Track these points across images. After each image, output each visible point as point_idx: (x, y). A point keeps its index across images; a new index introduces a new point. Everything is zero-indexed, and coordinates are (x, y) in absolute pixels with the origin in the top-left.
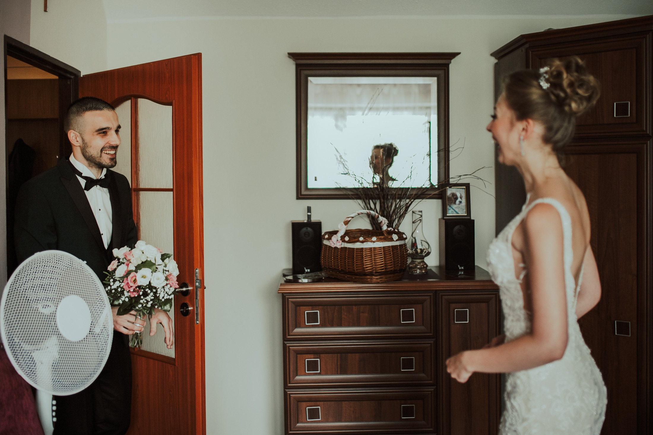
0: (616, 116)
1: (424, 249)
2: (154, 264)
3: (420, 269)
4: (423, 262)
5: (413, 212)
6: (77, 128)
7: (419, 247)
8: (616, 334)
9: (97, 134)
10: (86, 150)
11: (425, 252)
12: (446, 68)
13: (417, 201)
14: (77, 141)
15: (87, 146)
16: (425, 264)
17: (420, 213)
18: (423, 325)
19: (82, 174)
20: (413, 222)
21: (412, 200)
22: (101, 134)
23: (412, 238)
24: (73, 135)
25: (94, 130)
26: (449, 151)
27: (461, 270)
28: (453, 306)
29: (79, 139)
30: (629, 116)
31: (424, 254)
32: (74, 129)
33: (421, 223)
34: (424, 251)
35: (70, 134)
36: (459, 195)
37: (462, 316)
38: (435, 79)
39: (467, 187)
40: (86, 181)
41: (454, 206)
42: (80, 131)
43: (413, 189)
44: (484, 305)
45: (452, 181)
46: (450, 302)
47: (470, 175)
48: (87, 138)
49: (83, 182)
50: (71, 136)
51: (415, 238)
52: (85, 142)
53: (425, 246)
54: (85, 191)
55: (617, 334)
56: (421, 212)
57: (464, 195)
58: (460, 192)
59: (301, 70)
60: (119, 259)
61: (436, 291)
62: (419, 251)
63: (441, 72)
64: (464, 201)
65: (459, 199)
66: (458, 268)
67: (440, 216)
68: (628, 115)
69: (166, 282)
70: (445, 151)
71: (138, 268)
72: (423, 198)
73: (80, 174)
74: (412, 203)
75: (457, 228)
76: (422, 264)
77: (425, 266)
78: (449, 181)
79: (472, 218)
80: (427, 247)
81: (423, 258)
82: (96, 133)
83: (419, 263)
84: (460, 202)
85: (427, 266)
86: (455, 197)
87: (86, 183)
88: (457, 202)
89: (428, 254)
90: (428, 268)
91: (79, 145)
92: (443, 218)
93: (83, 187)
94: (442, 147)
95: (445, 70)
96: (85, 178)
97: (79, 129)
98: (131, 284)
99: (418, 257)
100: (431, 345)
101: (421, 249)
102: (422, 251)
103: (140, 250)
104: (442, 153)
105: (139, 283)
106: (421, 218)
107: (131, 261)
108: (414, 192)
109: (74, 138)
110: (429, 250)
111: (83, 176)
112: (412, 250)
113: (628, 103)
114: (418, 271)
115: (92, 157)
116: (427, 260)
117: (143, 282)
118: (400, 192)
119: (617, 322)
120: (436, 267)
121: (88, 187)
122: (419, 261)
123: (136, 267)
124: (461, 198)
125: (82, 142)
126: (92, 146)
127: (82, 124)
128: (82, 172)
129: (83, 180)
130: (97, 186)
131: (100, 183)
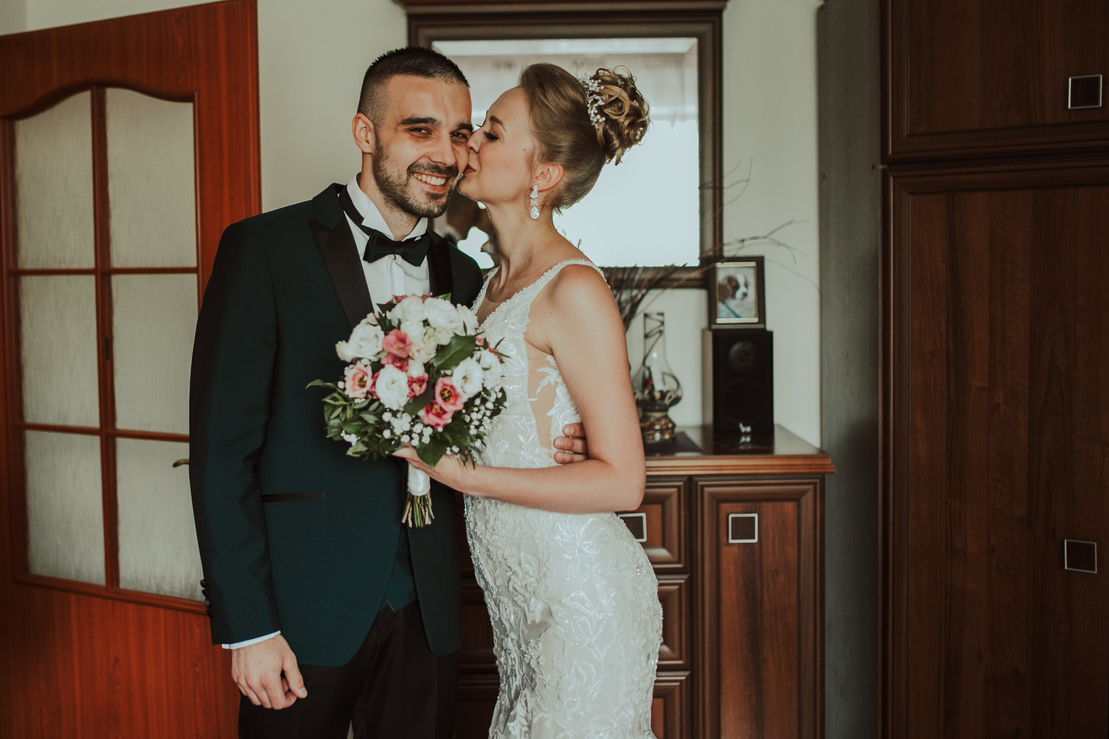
0: (1071, 106)
1: (668, 392)
3: (662, 431)
4: (666, 417)
5: (646, 316)
6: (370, 111)
7: (658, 386)
8: (1066, 568)
9: (406, 130)
10: (382, 162)
11: (670, 397)
12: (716, 19)
13: (654, 293)
14: (367, 142)
15: (384, 156)
16: (671, 421)
17: (660, 318)
18: (664, 546)
19: (363, 219)
20: (646, 336)
21: (644, 291)
23: (643, 368)
24: (361, 126)
25: (400, 120)
26: (721, 189)
27: (746, 434)
28: (725, 507)
29: (371, 137)
30: (1101, 105)
31: (667, 401)
32: (366, 113)
33: (661, 339)
34: (669, 395)
36: (741, 280)
37: (744, 528)
38: (694, 41)
39: (760, 262)
40: (369, 239)
41: (732, 303)
42: (375, 118)
43: (646, 269)
44: (789, 506)
45: (728, 252)
46: (719, 500)
47: (765, 237)
48: (385, 137)
49: (361, 241)
50: (358, 128)
51: (649, 369)
52: (380, 145)
53: (671, 385)
54: (364, 264)
55: (1068, 567)
56: (662, 314)
57: (752, 281)
58: (744, 274)
59: (418, 27)
61: (690, 477)
62: (657, 395)
63: (705, 28)
64: (752, 292)
65: (742, 289)
66: (739, 430)
67: (704, 323)
68: (1098, 103)
70: (714, 188)
72: (665, 287)
73: (358, 219)
74: (643, 296)
75: (736, 347)
76: (663, 422)
77: (670, 425)
78: (721, 250)
79: (769, 327)
80: (674, 386)
81: (665, 409)
82: (402, 127)
83: (659, 420)
84: (745, 295)
85: (674, 426)
86: (734, 284)
87: (369, 244)
88: (739, 294)
89: (677, 400)
90: (677, 430)
91: (370, 151)
92: (709, 328)
93: (361, 252)
94: (709, 178)
95: (713, 23)
96: (369, 231)
97: (375, 111)
99: (657, 408)
100: (680, 589)
101: (661, 392)
102: (663, 394)
104: (709, 193)
106: (662, 328)
108: (648, 276)
109: (362, 133)
110: (679, 393)
111: (363, 226)
112: (643, 392)
113: (1098, 78)
114: (658, 436)
115: (389, 183)
116: (674, 413)
118: (620, 276)
119: (1067, 542)
120: (695, 427)
121: (372, 255)
122: (658, 415)
124: (746, 285)
125: (376, 144)
126: (390, 157)
127: (380, 102)
128: (363, 215)
129: (363, 236)
130: (397, 256)
131: (402, 250)
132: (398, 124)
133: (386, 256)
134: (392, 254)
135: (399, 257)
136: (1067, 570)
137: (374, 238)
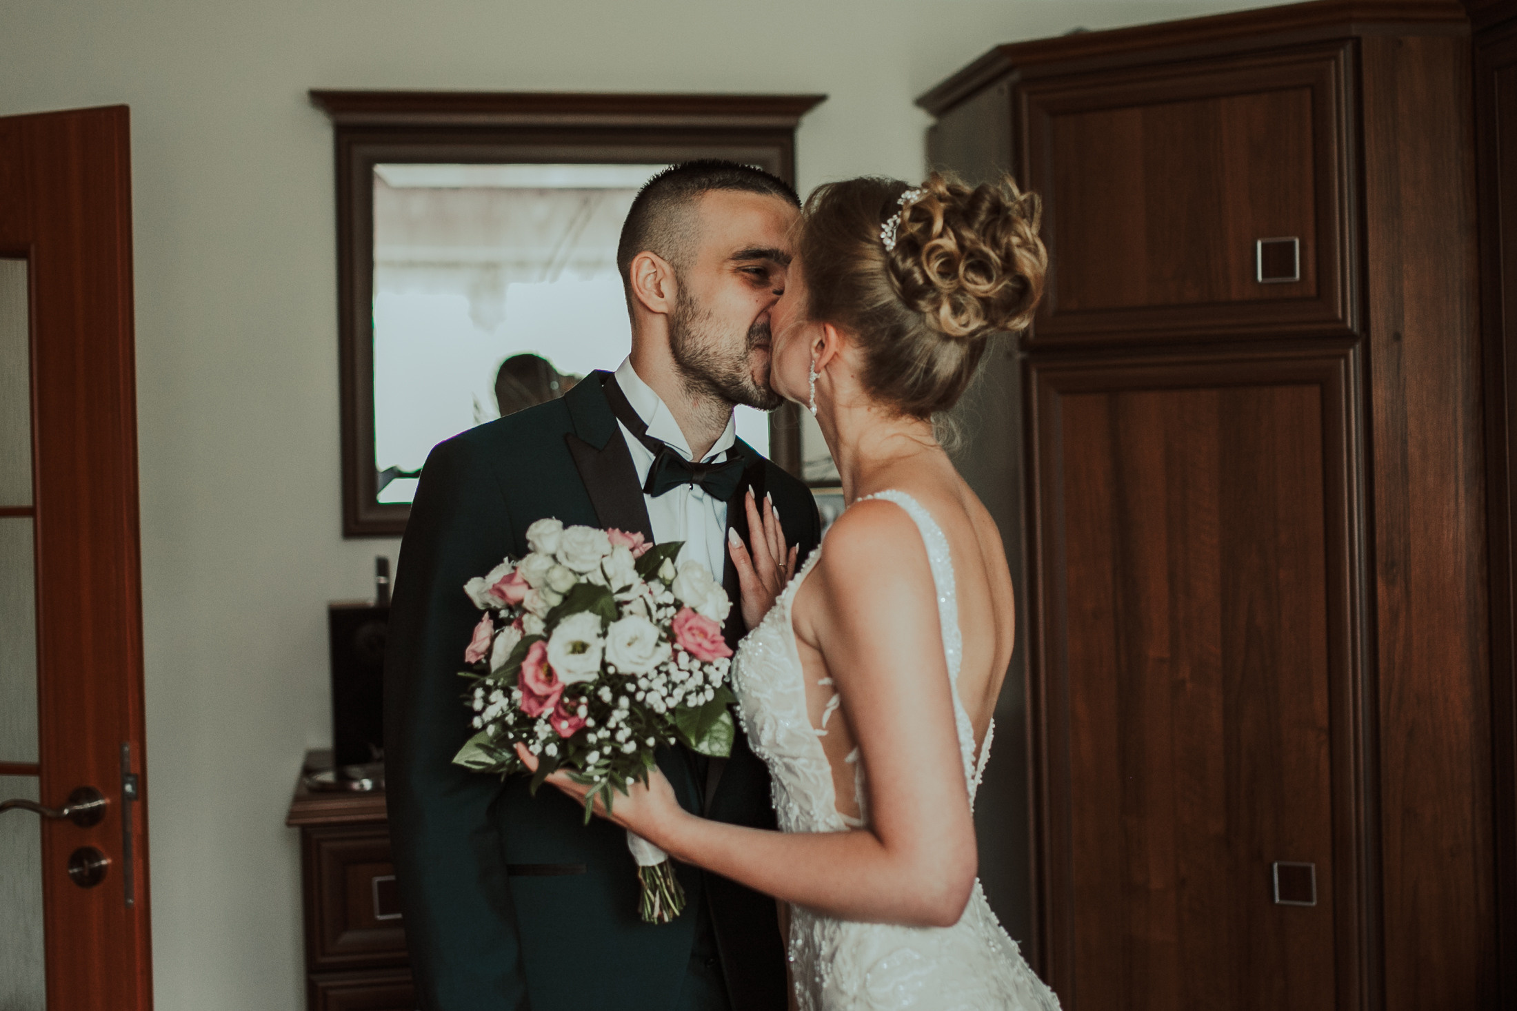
2: (604, 591)
6: (666, 246)
8: (1278, 901)
9: (736, 271)
10: (688, 326)
12: (786, 141)
14: (661, 295)
15: (694, 315)
19: (646, 427)
22: (746, 274)
24: (649, 272)
25: (730, 255)
29: (668, 288)
32: (657, 251)
35: (638, 268)
40: (653, 458)
42: (676, 256)
48: (698, 283)
49: (642, 460)
50: (642, 274)
52: (688, 297)
54: (647, 497)
55: (1281, 898)
59: (350, 143)
60: (494, 613)
69: (666, 648)
71: (552, 619)
73: (639, 428)
82: (732, 265)
87: (654, 463)
91: (664, 309)
93: (642, 478)
96: (655, 446)
97: (674, 246)
98: (540, 689)
103: (547, 555)
105: (566, 678)
107: (526, 604)
109: (650, 284)
111: (648, 437)
117: (584, 669)
119: (1277, 866)
121: (658, 484)
123: (545, 621)
125: (678, 296)
126: (714, 315)
127: (686, 230)
128: (646, 422)
129: (647, 454)
130: (695, 486)
131: (701, 478)
132: (725, 261)
133: (679, 487)
134: (687, 482)
135: (697, 488)
136: (1278, 905)
137: (663, 457)
